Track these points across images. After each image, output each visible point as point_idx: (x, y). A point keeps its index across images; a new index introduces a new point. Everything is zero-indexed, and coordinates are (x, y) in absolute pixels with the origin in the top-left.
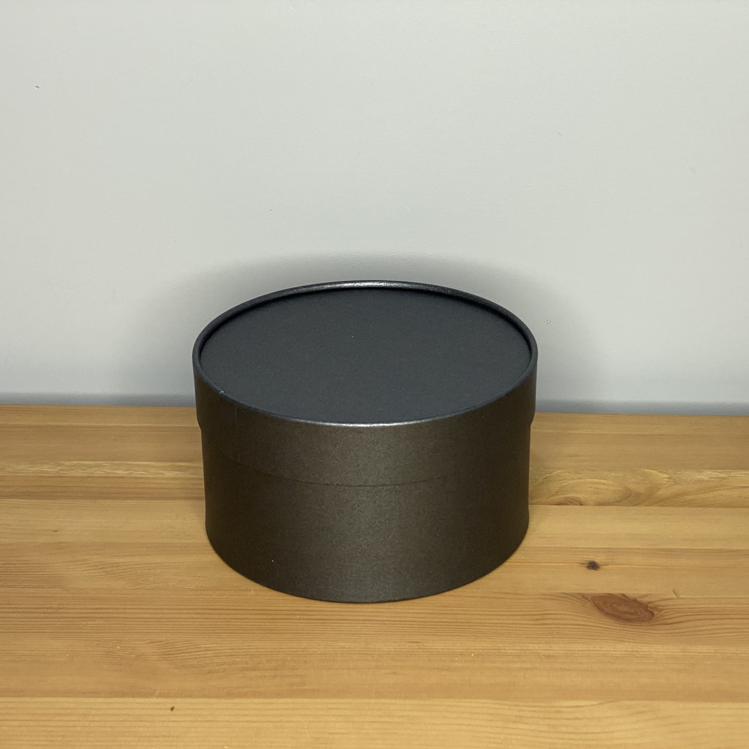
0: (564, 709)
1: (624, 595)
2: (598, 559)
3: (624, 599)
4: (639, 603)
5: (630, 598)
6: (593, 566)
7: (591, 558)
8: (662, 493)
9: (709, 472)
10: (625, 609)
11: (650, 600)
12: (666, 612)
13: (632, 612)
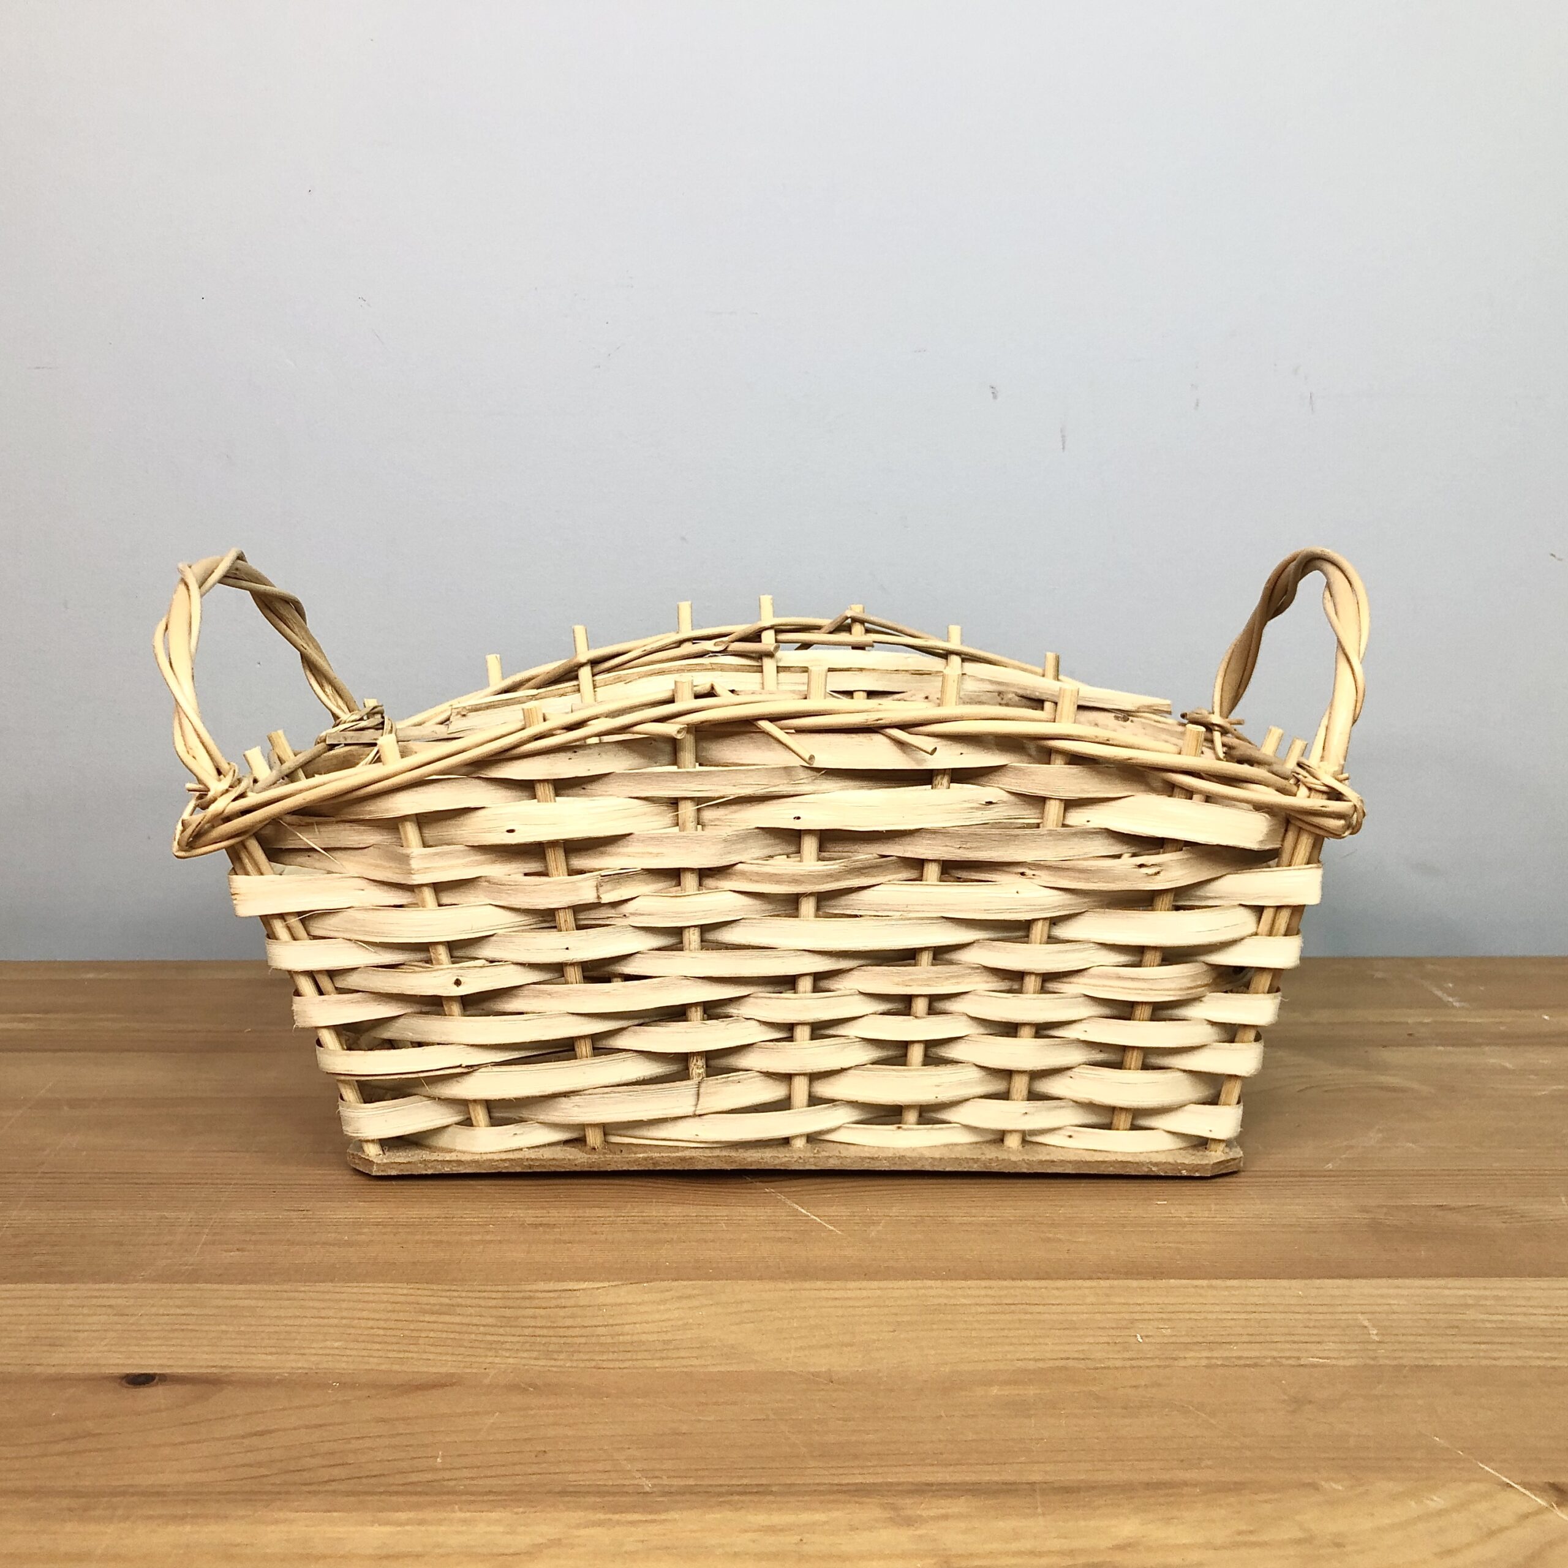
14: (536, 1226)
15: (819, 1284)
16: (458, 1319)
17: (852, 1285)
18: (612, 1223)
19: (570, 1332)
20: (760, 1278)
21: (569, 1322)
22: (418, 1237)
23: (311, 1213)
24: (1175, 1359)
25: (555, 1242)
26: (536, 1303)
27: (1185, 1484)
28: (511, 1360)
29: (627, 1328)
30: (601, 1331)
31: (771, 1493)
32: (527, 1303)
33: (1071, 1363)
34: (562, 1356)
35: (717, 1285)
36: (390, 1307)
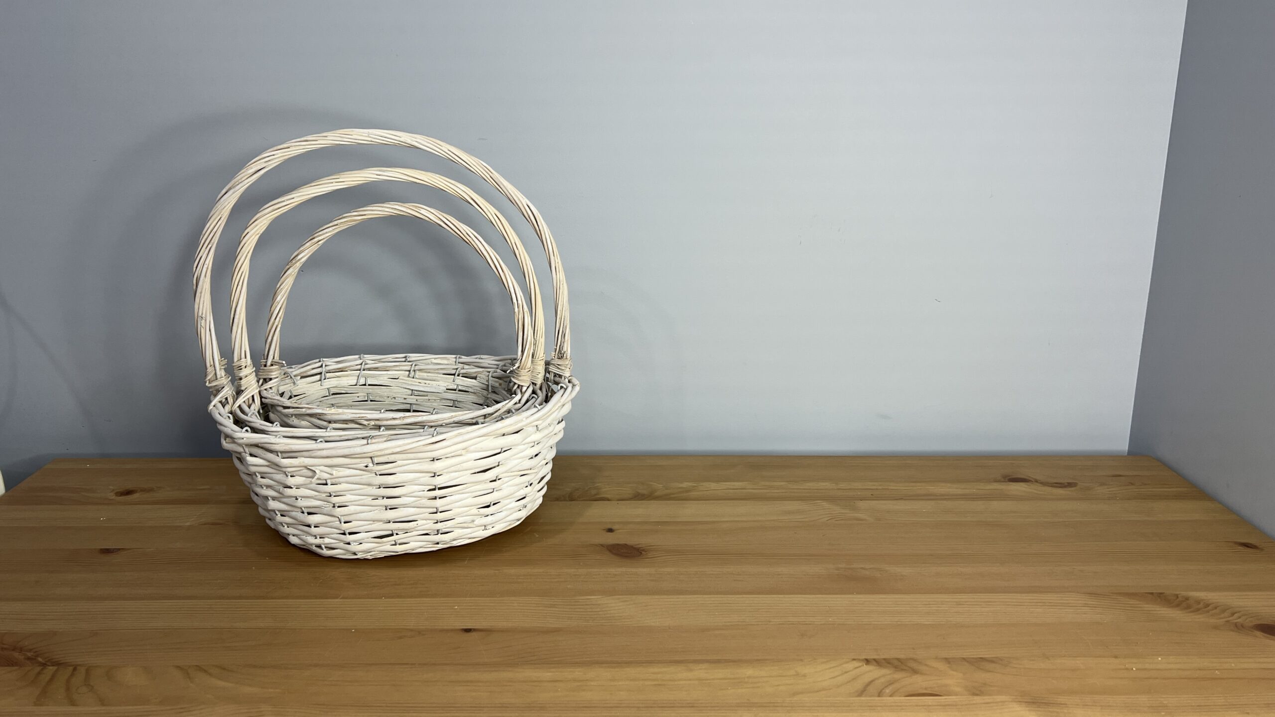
0: (580, 601)
1: (626, 544)
2: (614, 527)
3: (625, 546)
4: (632, 548)
5: (630, 545)
6: (610, 530)
7: (609, 526)
8: (657, 494)
9: (687, 483)
10: (624, 550)
11: (640, 546)
12: (649, 552)
13: (628, 552)
14: (575, 575)
15: (666, 597)
16: (557, 609)
17: (675, 597)
18: (599, 574)
19: (592, 613)
20: (647, 594)
21: (590, 610)
24: (770, 622)
26: (578, 603)
27: (767, 660)
28: (576, 623)
29: (609, 612)
30: (600, 613)
31: (654, 663)
32: (576, 604)
33: (740, 623)
34: (590, 621)
35: (634, 597)
36: (535, 605)
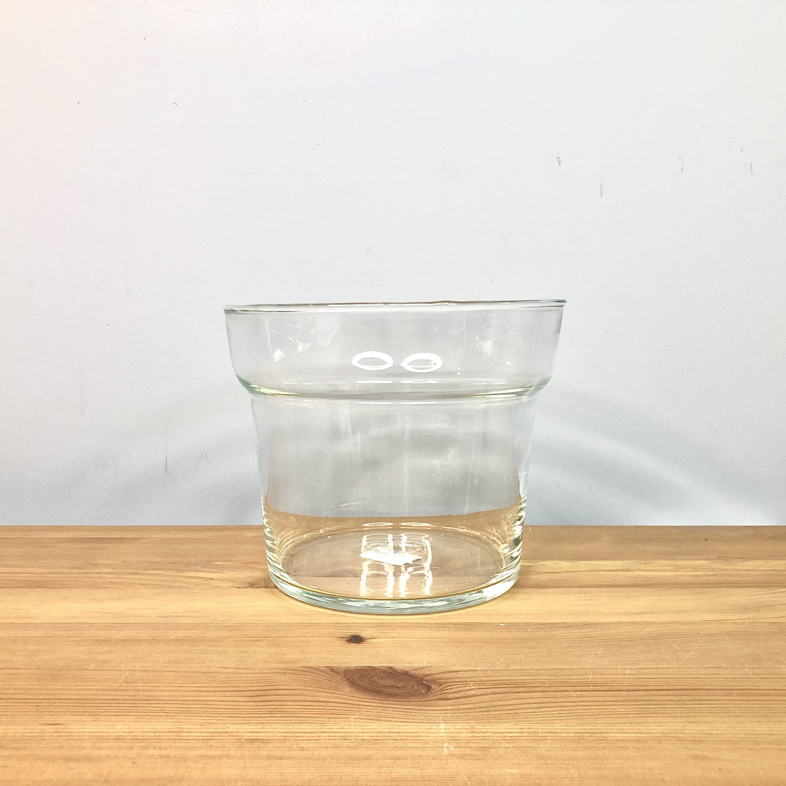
1: (391, 668)
2: (364, 633)
3: (390, 672)
4: (410, 676)
5: (399, 671)
6: (356, 639)
7: (355, 632)
10: (388, 682)
11: (427, 672)
12: (449, 686)
13: (399, 685)
22: (150, 752)
23: (62, 727)
25: (269, 758)
